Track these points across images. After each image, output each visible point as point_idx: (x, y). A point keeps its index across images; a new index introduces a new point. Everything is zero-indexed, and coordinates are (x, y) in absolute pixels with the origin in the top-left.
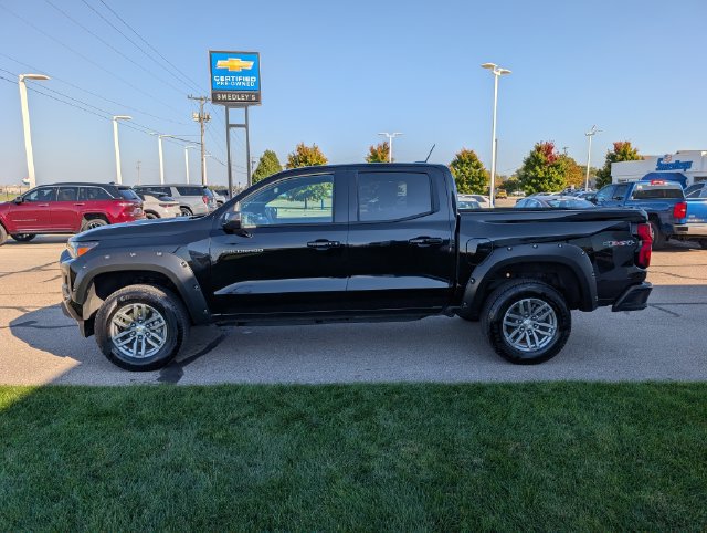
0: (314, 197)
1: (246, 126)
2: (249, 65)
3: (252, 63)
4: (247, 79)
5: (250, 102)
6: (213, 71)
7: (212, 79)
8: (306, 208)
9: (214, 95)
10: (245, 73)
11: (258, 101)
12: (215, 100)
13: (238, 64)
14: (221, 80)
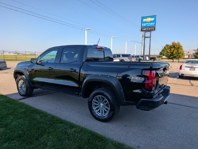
0: (176, 58)
1: (150, 37)
2: (153, 19)
3: (154, 19)
4: (152, 23)
5: (152, 30)
6: (142, 22)
7: (141, 24)
8: (173, 62)
9: (142, 29)
10: (151, 22)
11: (154, 29)
12: (142, 30)
13: (149, 19)
14: (144, 25)
